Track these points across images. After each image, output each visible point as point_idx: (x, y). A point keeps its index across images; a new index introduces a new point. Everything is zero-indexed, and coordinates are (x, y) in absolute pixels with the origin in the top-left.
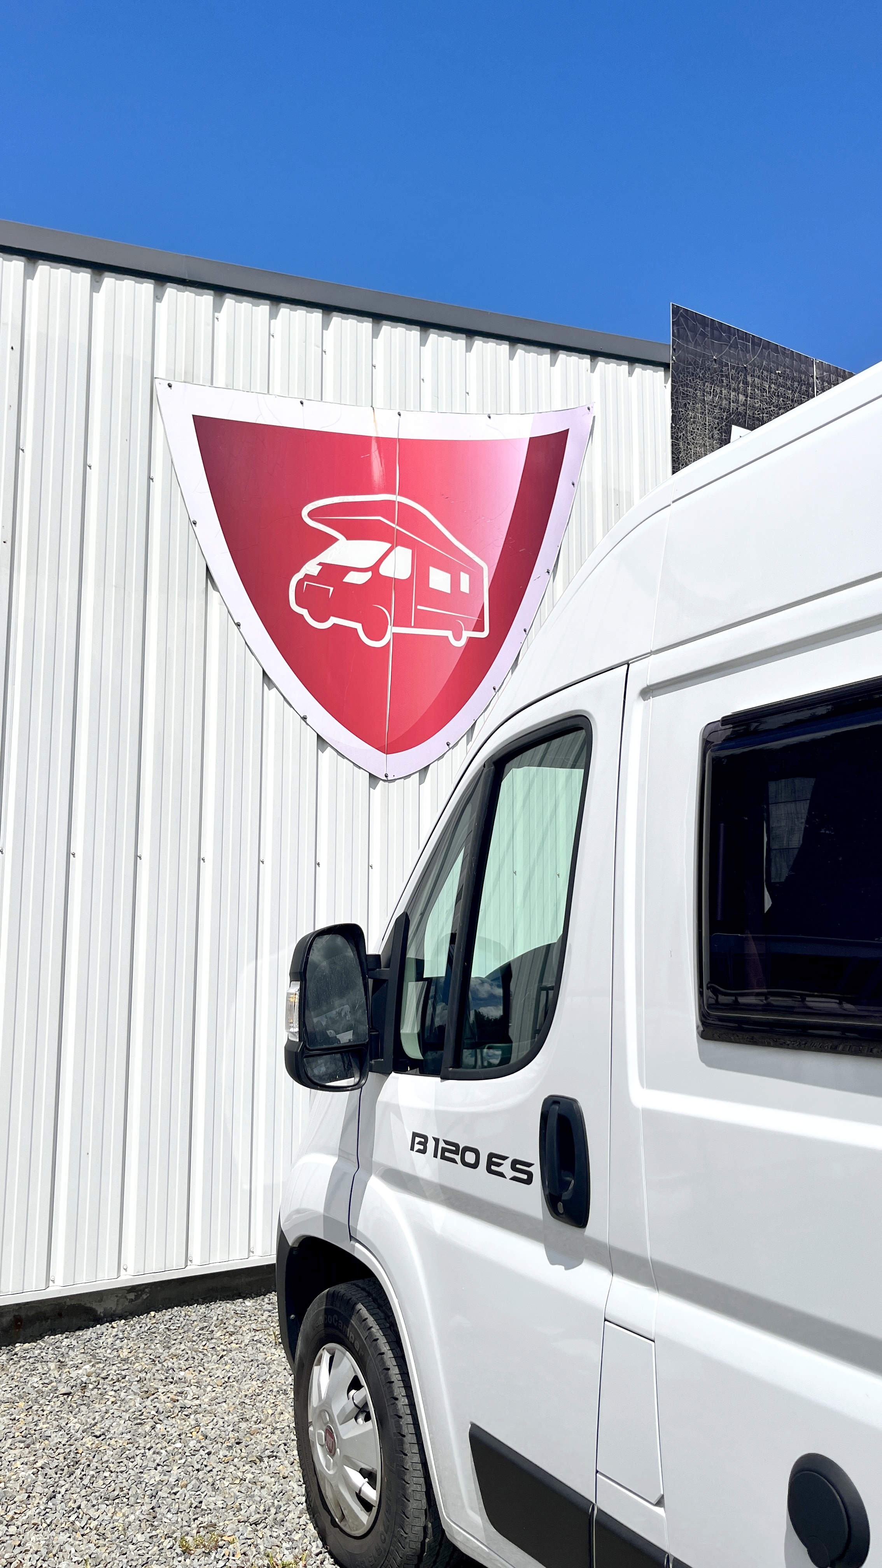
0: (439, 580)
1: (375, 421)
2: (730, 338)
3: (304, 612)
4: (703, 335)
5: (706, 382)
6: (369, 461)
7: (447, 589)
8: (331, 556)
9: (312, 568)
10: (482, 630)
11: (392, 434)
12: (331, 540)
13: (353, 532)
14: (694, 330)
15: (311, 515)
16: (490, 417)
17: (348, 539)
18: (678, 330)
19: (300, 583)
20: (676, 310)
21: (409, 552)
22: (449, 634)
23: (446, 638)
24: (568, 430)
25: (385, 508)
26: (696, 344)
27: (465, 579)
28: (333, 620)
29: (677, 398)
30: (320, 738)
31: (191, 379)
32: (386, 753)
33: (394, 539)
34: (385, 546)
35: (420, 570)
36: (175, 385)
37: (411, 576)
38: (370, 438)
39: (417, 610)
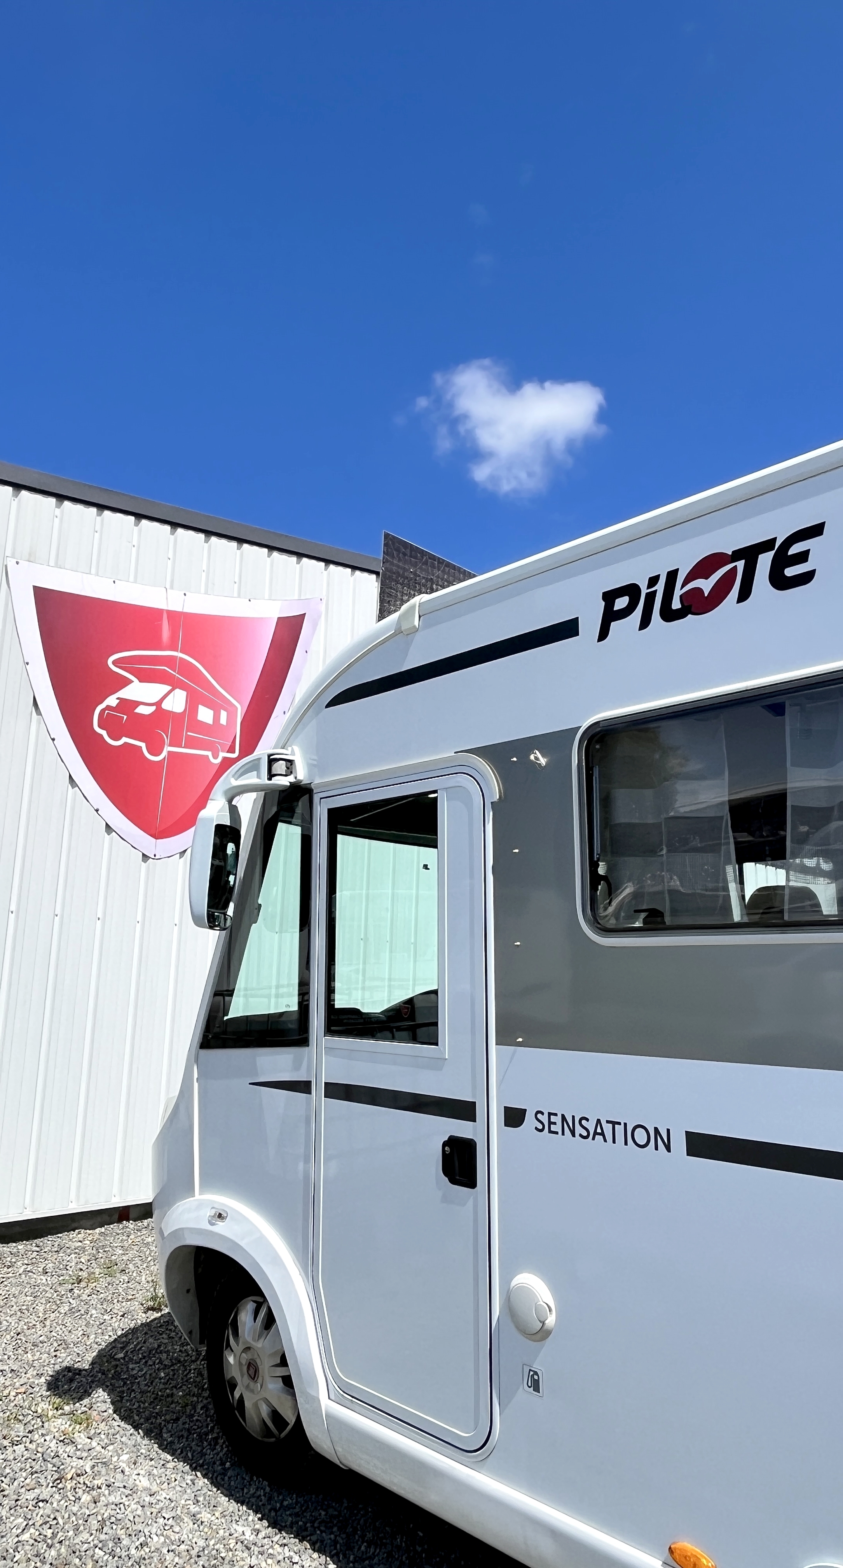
0: (205, 715)
1: (166, 598)
2: (423, 558)
3: (104, 733)
4: (405, 554)
5: (405, 586)
6: (160, 627)
7: (210, 721)
8: (126, 693)
9: (112, 701)
10: (234, 752)
11: (179, 609)
12: (128, 682)
13: (146, 677)
14: (398, 550)
15: (114, 663)
16: (250, 601)
17: (140, 681)
18: (387, 549)
19: (103, 711)
20: (387, 536)
21: (184, 693)
22: (209, 754)
23: (208, 756)
25: (169, 661)
26: (400, 560)
27: (224, 715)
28: (125, 740)
29: (383, 596)
30: (107, 826)
31: (34, 559)
32: (156, 839)
33: (175, 684)
34: (167, 688)
35: (192, 707)
36: (21, 563)
37: (184, 713)
38: (162, 610)
39: (187, 736)
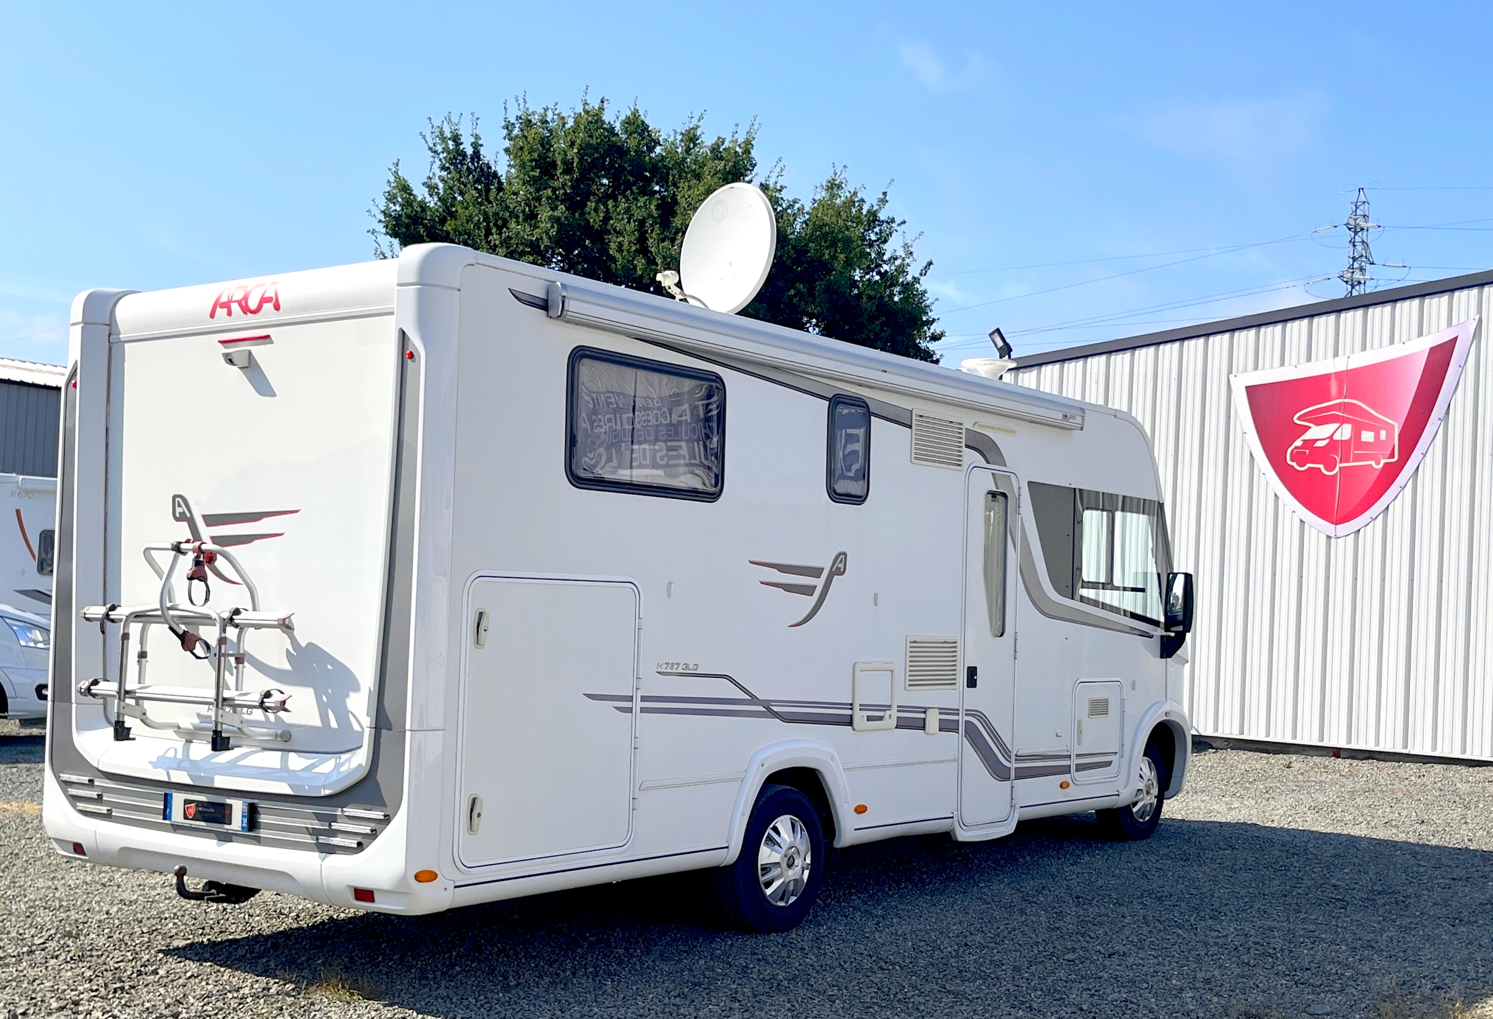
0: (1367, 436)
1: (1334, 365)
3: (1294, 464)
6: (1330, 386)
7: (1372, 440)
8: (1307, 436)
9: (1298, 443)
11: (1343, 368)
12: (1308, 428)
13: (1319, 422)
15: (1299, 418)
16: (1404, 343)
17: (1317, 424)
19: (1292, 451)
21: (1350, 425)
22: (1372, 463)
23: (1371, 465)
25: (1337, 407)
27: (1383, 433)
28: (1309, 465)
30: (1301, 521)
31: (1245, 370)
32: (1336, 524)
33: (1342, 421)
34: (1337, 425)
35: (1356, 434)
36: (1238, 375)
37: (1351, 437)
38: (1331, 374)
39: (1354, 454)
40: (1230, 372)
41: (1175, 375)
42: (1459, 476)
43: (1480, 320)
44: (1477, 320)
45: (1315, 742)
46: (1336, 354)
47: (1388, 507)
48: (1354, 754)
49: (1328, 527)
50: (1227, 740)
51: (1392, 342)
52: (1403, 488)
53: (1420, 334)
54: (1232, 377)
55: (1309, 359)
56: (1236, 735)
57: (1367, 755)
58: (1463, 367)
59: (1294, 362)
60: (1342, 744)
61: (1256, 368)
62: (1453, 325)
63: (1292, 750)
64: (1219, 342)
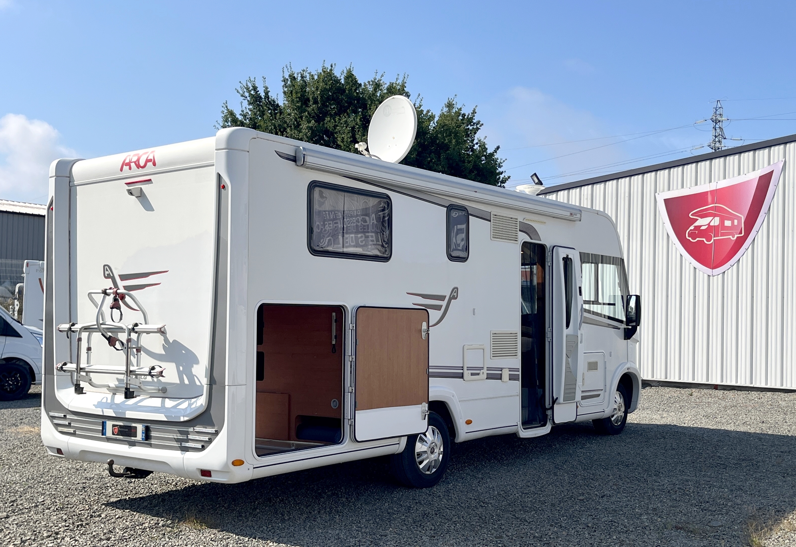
0: (728, 223)
1: (710, 187)
3: (690, 239)
6: (707, 197)
7: (730, 225)
8: (697, 224)
9: (692, 228)
10: (741, 234)
11: (714, 189)
12: (697, 220)
13: (702, 217)
15: (692, 215)
16: (745, 175)
17: (702, 218)
19: (689, 232)
21: (718, 218)
22: (731, 237)
23: (730, 238)
24: (773, 171)
25: (712, 208)
27: (736, 221)
28: (698, 239)
30: (694, 268)
31: (663, 191)
32: (713, 269)
33: (714, 216)
34: (712, 218)
35: (722, 222)
36: (660, 193)
37: (719, 225)
38: (707, 192)
39: (721, 232)
40: (656, 192)
41: (627, 195)
42: (776, 242)
43: (785, 162)
44: (783, 161)
45: (704, 382)
46: (710, 181)
47: (739, 259)
48: (725, 388)
49: (709, 271)
50: (659, 382)
51: (739, 174)
52: (747, 250)
53: (754, 169)
54: (656, 194)
55: (696, 184)
56: (663, 379)
57: (732, 388)
58: (777, 186)
59: (689, 186)
60: (719, 382)
61: (669, 189)
62: (771, 164)
63: (692, 386)
64: (650, 177)
